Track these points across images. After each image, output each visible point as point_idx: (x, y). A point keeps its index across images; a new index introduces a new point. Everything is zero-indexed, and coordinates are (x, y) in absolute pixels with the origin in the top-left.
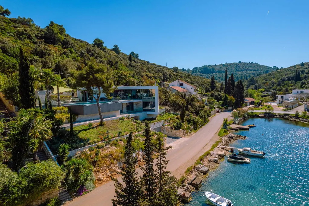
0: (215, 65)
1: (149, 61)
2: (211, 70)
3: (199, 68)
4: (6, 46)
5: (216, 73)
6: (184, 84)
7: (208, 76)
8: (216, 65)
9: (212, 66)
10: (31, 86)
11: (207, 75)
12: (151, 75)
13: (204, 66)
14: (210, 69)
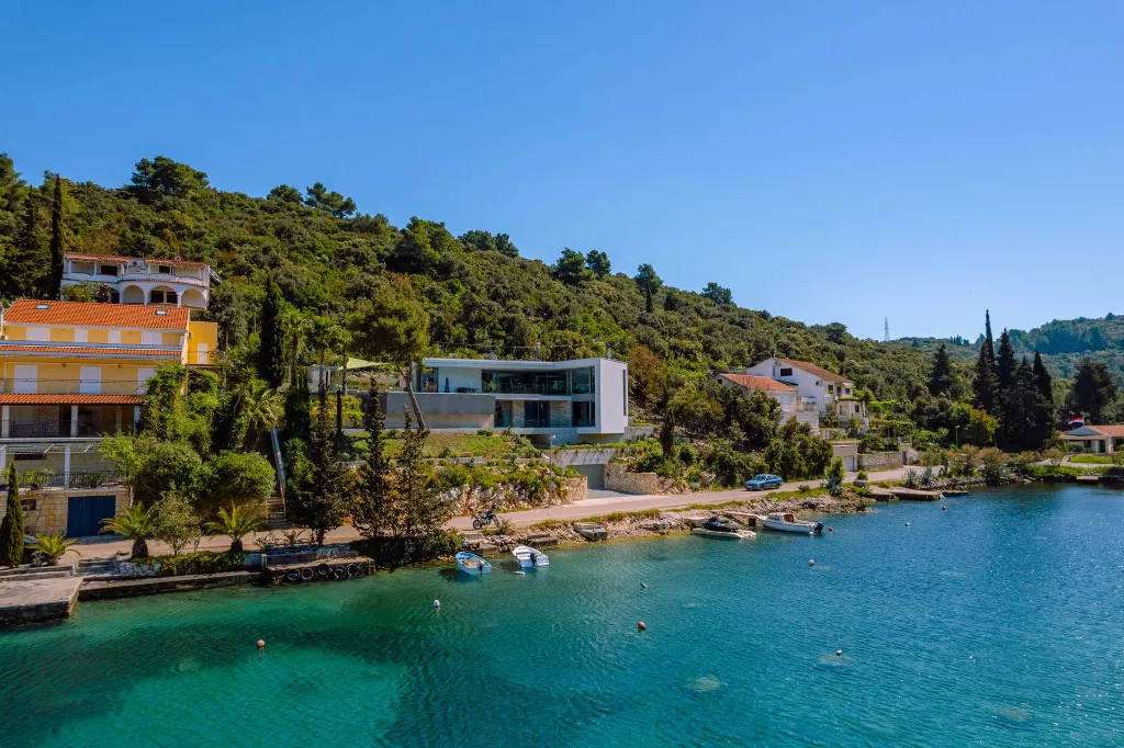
0: (1110, 316)
1: (769, 311)
2: (1088, 339)
3: (1034, 331)
4: (292, 281)
5: (1112, 347)
6: (795, 371)
7: (1069, 361)
8: (1116, 317)
9: (1092, 322)
10: (276, 345)
11: (1065, 357)
12: (692, 346)
13: (1055, 322)
14: (1081, 332)
